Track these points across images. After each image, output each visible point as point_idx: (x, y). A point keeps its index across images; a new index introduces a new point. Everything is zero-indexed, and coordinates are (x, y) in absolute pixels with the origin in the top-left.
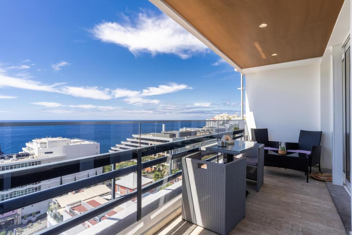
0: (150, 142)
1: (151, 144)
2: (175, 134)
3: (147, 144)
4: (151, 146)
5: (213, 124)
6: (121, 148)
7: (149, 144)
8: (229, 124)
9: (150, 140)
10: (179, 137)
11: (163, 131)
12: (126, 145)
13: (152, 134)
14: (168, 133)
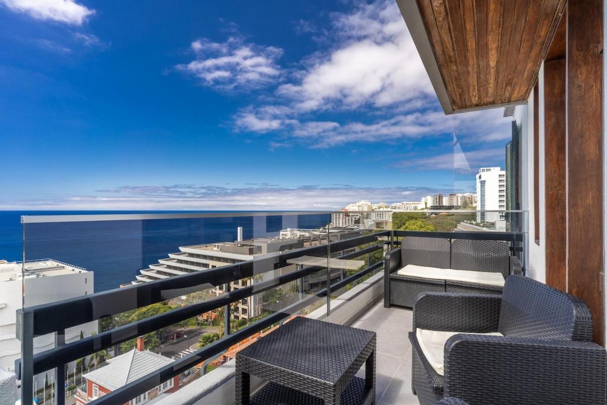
0: (212, 263)
1: (213, 267)
2: (261, 247)
3: (206, 265)
4: (214, 269)
5: (344, 220)
6: (159, 272)
7: (210, 267)
8: (370, 219)
9: (212, 258)
10: (268, 252)
11: (239, 240)
12: (169, 267)
13: (218, 246)
14: (247, 244)
